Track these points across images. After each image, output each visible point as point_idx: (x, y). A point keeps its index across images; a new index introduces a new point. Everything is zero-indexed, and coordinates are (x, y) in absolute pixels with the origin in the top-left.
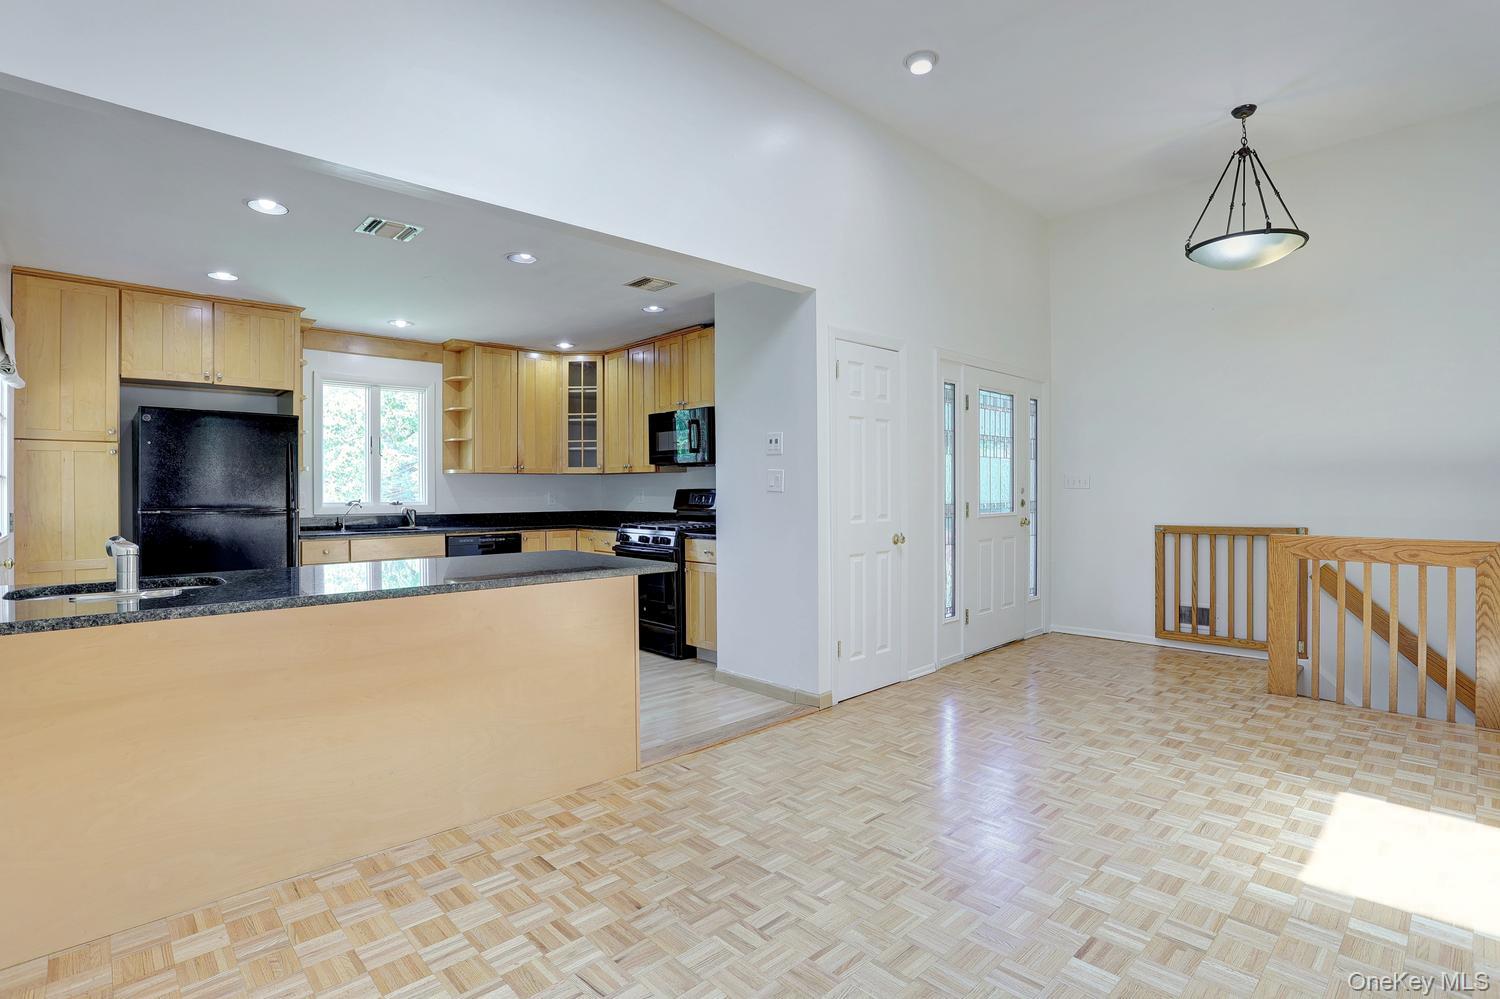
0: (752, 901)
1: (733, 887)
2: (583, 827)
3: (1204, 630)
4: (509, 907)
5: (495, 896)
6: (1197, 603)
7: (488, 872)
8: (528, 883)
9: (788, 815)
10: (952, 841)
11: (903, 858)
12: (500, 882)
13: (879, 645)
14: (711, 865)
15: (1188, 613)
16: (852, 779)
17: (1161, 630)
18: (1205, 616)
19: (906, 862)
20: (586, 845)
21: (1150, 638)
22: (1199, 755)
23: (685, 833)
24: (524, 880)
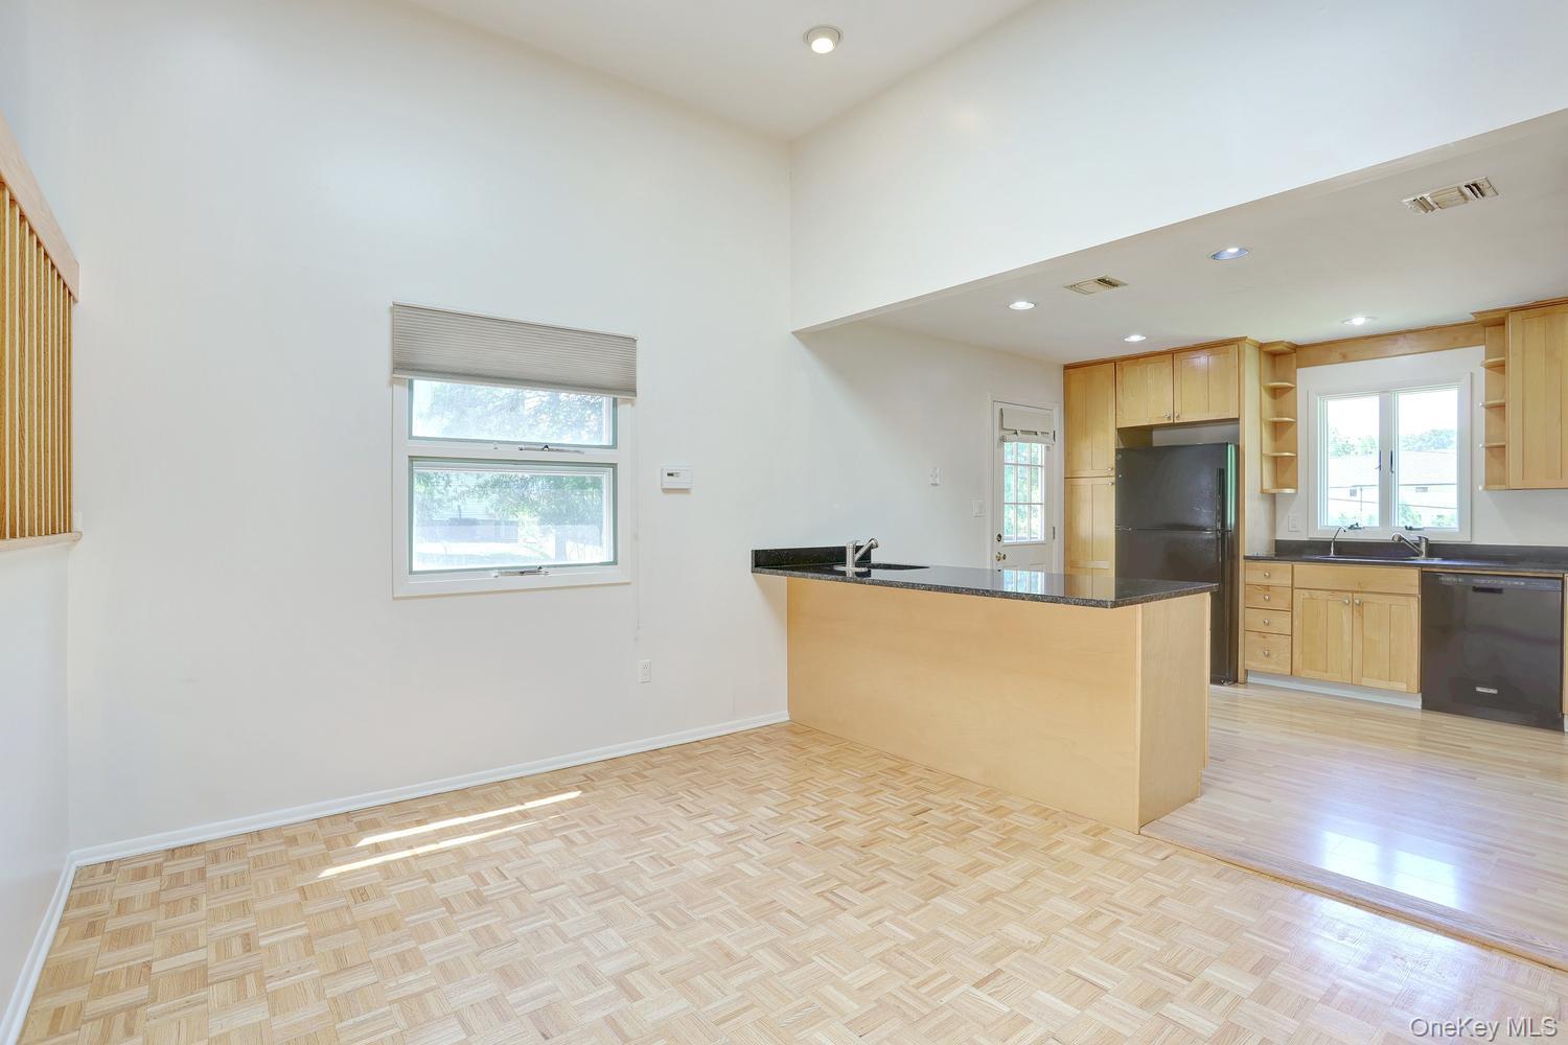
4: (862, 807)
5: (874, 802)
7: (904, 797)
8: (894, 810)
12: (891, 802)
20: (957, 823)
23: (996, 861)
24: (898, 808)
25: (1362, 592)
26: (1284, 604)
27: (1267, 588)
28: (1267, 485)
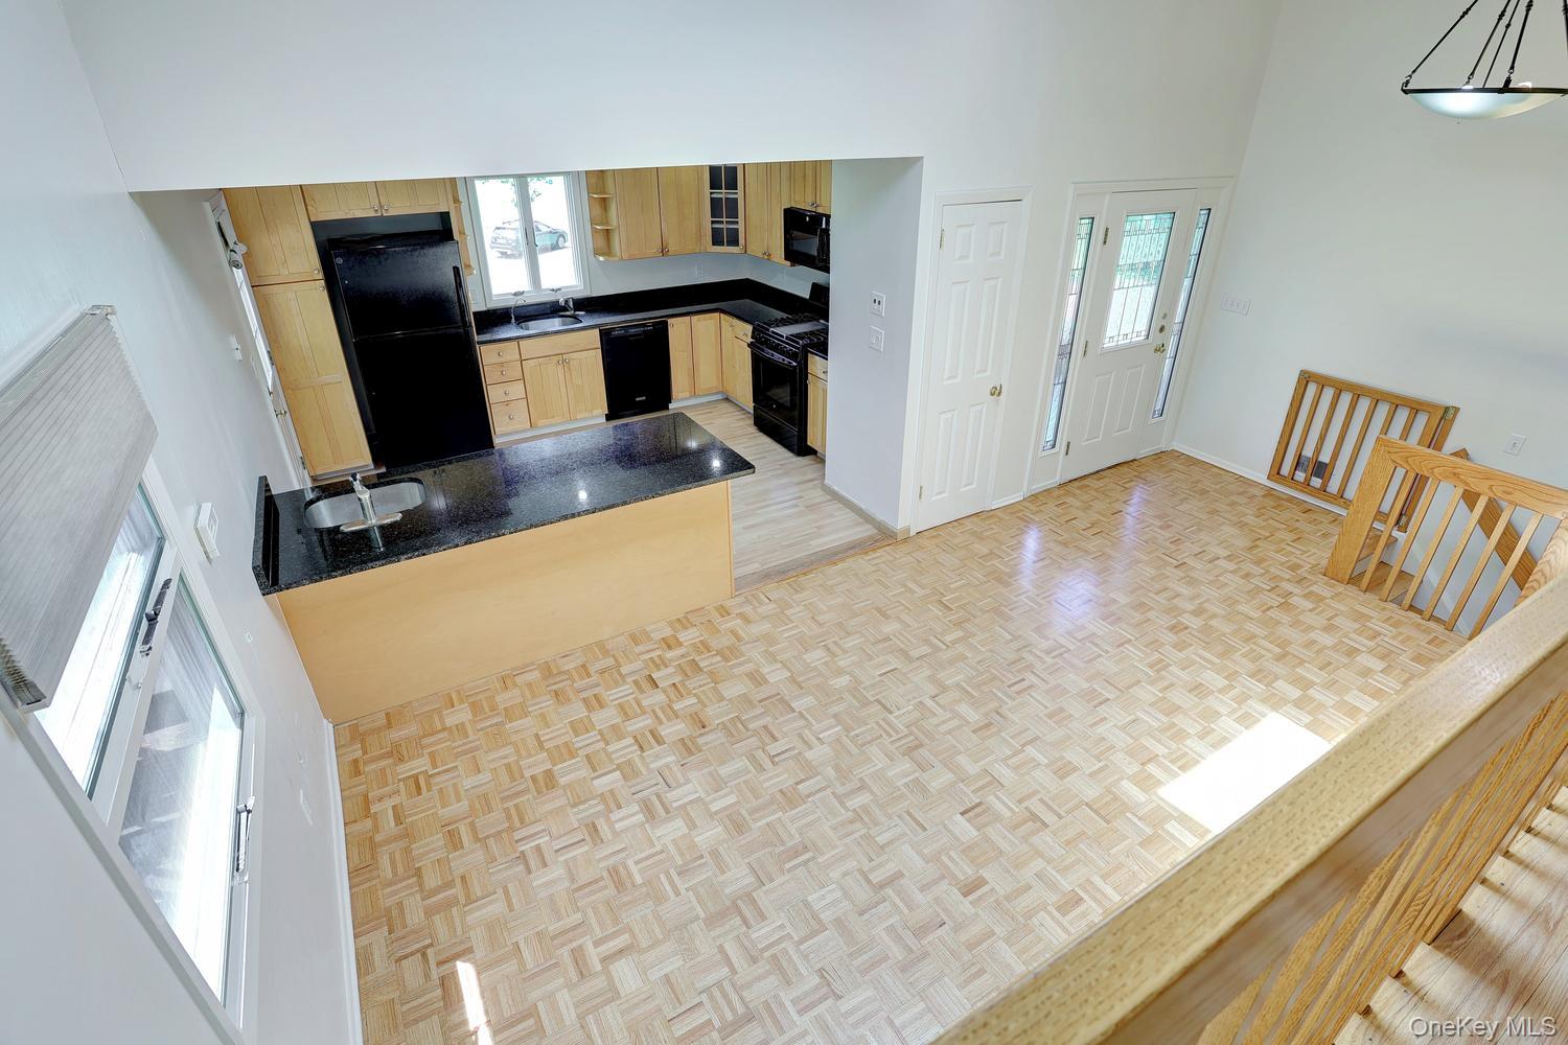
0: (775, 733)
1: (767, 720)
2: (682, 651)
3: (1316, 482)
4: (626, 714)
5: (619, 704)
6: (1318, 454)
7: (617, 684)
8: (640, 696)
9: (826, 659)
10: (934, 704)
11: (891, 713)
12: (622, 694)
13: (963, 483)
14: (758, 699)
15: (1306, 463)
16: (890, 628)
17: (1276, 473)
18: (1320, 469)
19: (891, 717)
20: (681, 668)
21: (1261, 477)
22: (1191, 645)
23: (750, 667)
24: (637, 693)
25: (568, 353)
26: (516, 375)
27: (502, 364)
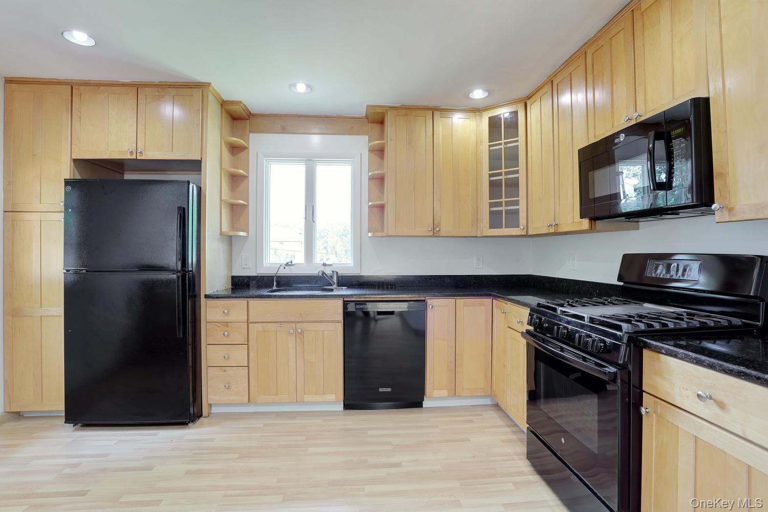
25: (302, 322)
26: (241, 339)
27: (226, 324)
28: (225, 228)
